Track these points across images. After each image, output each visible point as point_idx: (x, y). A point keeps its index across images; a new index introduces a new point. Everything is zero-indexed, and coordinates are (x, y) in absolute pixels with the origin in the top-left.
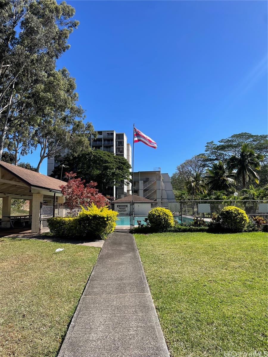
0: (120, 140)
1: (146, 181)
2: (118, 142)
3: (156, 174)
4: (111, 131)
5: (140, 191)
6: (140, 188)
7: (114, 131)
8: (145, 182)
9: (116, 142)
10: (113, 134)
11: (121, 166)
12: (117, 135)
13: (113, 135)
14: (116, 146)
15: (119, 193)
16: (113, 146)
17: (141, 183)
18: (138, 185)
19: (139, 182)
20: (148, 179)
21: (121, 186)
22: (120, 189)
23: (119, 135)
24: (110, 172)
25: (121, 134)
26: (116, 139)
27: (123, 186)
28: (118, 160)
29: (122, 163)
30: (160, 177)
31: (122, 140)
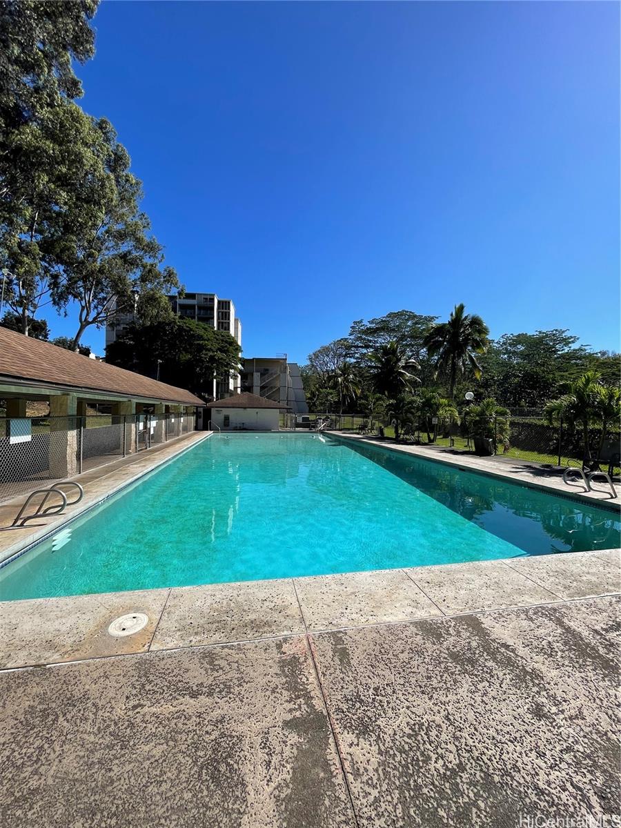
0: (224, 310)
1: (264, 373)
2: (220, 314)
3: (279, 363)
4: (210, 295)
5: (254, 388)
6: (255, 384)
7: (214, 295)
8: (262, 375)
9: (218, 313)
10: (213, 299)
11: (226, 346)
12: (219, 302)
13: (213, 302)
14: (218, 318)
15: (222, 391)
16: (213, 318)
17: (257, 376)
18: (252, 380)
19: (253, 375)
20: (267, 370)
21: (225, 381)
22: (223, 385)
23: (223, 302)
24: (207, 354)
25: (226, 302)
26: (218, 308)
27: (228, 380)
28: (221, 338)
29: (226, 342)
30: (286, 368)
31: (227, 311)
